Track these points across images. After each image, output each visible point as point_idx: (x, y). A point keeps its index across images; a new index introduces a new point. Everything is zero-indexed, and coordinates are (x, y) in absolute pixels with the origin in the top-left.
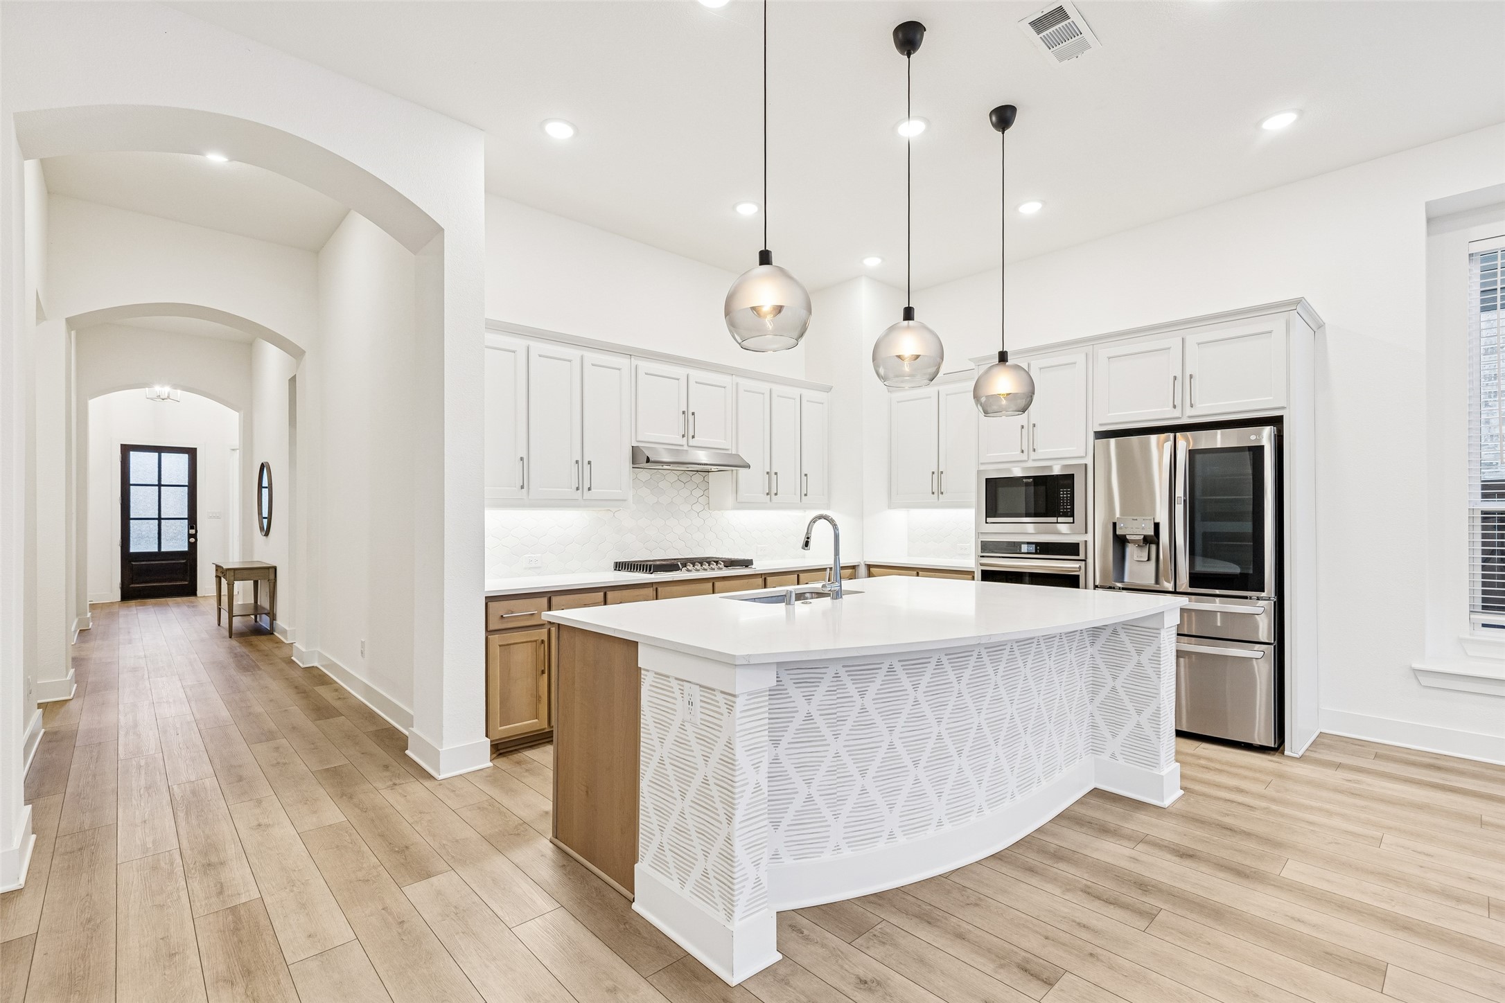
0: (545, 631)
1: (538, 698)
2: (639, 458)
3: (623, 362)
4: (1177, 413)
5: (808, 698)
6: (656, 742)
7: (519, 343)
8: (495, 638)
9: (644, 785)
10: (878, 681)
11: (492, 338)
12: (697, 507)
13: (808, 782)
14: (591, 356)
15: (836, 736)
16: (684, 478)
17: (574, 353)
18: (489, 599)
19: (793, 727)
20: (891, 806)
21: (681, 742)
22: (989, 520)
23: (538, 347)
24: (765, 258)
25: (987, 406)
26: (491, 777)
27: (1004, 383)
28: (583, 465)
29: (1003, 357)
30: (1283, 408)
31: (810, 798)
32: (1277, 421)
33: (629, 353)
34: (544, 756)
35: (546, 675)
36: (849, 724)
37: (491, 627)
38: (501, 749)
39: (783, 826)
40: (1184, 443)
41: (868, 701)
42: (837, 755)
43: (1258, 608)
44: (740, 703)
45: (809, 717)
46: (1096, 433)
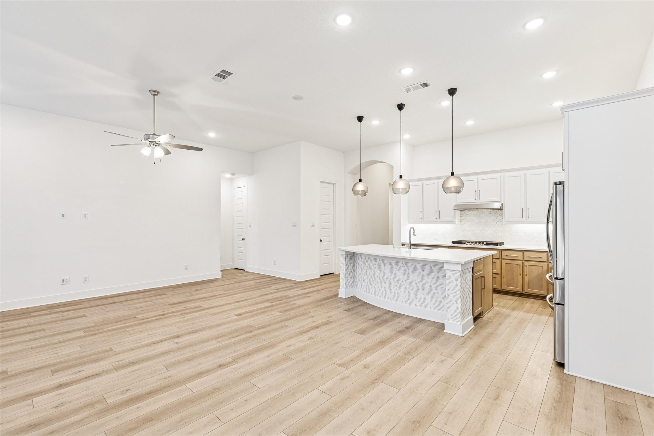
7: (420, 183)
23: (425, 182)
27: (453, 183)
28: (438, 212)
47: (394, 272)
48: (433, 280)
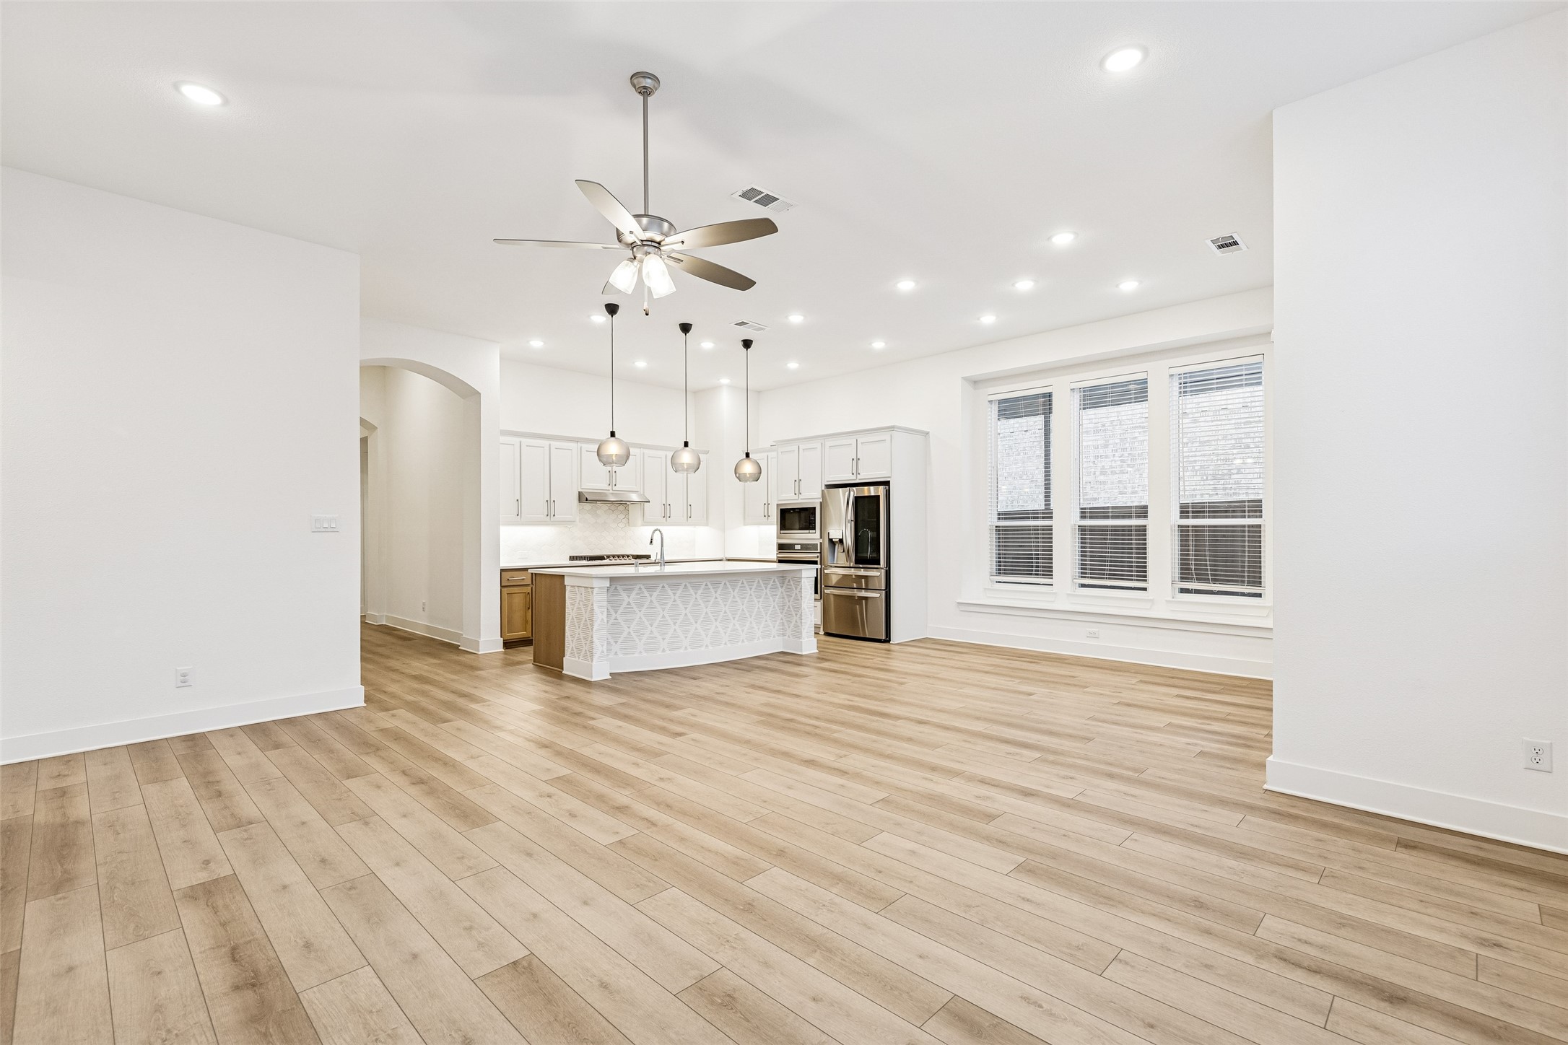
0: (530, 588)
1: (527, 622)
2: (582, 498)
3: (573, 445)
4: (854, 477)
5: (629, 596)
6: (571, 611)
7: (516, 440)
8: (505, 590)
9: (567, 628)
10: (658, 591)
11: (504, 439)
12: (621, 525)
13: (629, 627)
14: (555, 444)
15: (640, 611)
16: (613, 508)
17: (545, 443)
18: (502, 570)
19: (622, 607)
20: (664, 639)
21: (579, 609)
22: (782, 532)
23: (525, 441)
24: (613, 434)
25: (740, 477)
26: (505, 653)
27: (748, 468)
28: (550, 503)
29: (747, 455)
30: (889, 477)
31: (629, 633)
32: (887, 483)
33: (577, 440)
34: (530, 649)
35: (530, 610)
36: (645, 606)
37: (503, 585)
38: (508, 645)
39: (619, 643)
40: (855, 492)
41: (653, 598)
42: (640, 618)
43: (876, 573)
44: (595, 591)
45: (629, 603)
46: (826, 485)
47: (713, 600)
48: (762, 599)
